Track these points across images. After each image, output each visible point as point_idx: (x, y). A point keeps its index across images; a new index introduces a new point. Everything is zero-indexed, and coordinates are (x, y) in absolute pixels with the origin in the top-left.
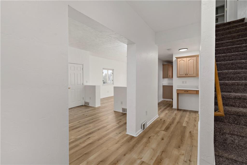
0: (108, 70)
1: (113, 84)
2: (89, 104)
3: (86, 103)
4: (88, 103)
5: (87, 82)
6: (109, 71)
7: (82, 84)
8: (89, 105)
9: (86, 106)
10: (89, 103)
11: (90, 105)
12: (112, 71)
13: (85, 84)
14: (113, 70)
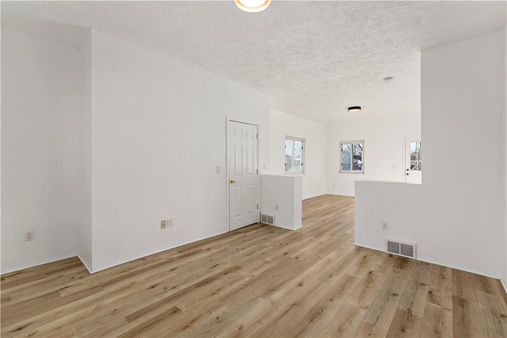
0: (294, 141)
1: (304, 173)
2: (274, 223)
3: (263, 217)
4: (271, 219)
5: (264, 167)
6: (296, 142)
7: (255, 172)
8: (272, 223)
9: (264, 225)
10: (274, 220)
11: (277, 223)
12: (301, 143)
13: (263, 172)
14: (303, 141)
